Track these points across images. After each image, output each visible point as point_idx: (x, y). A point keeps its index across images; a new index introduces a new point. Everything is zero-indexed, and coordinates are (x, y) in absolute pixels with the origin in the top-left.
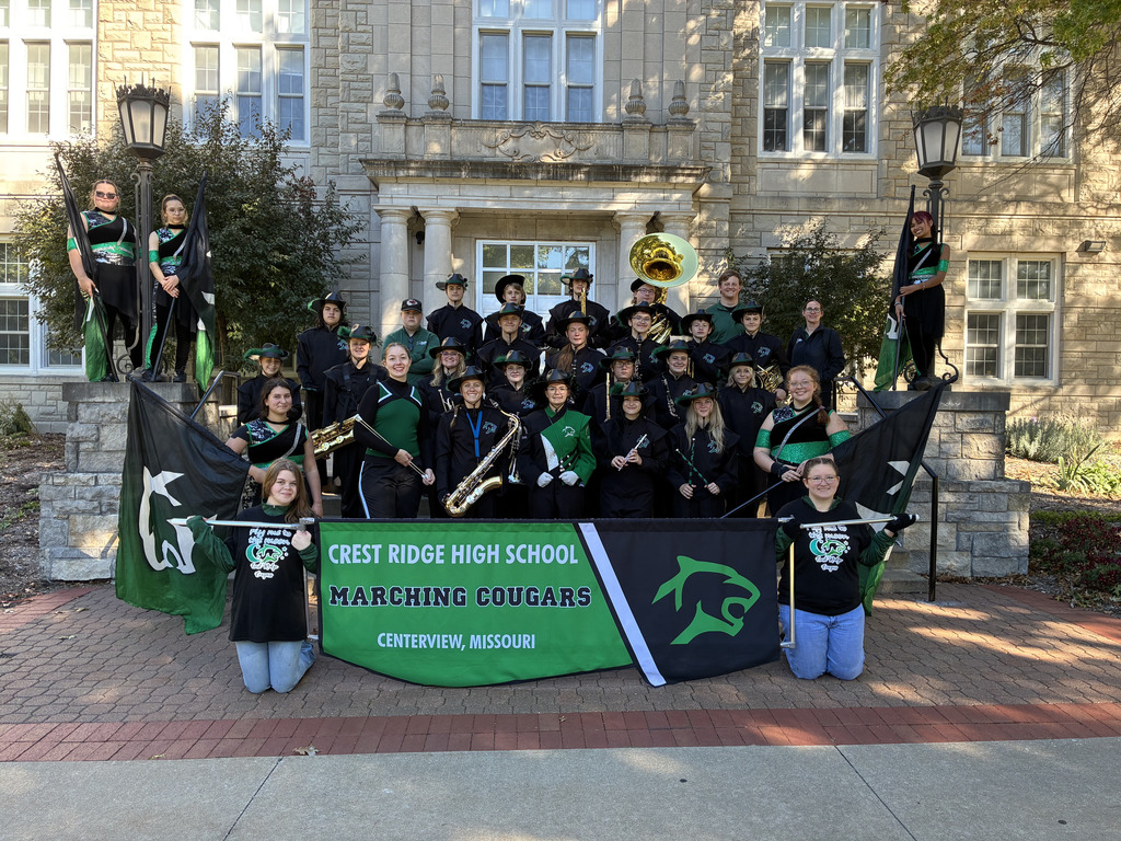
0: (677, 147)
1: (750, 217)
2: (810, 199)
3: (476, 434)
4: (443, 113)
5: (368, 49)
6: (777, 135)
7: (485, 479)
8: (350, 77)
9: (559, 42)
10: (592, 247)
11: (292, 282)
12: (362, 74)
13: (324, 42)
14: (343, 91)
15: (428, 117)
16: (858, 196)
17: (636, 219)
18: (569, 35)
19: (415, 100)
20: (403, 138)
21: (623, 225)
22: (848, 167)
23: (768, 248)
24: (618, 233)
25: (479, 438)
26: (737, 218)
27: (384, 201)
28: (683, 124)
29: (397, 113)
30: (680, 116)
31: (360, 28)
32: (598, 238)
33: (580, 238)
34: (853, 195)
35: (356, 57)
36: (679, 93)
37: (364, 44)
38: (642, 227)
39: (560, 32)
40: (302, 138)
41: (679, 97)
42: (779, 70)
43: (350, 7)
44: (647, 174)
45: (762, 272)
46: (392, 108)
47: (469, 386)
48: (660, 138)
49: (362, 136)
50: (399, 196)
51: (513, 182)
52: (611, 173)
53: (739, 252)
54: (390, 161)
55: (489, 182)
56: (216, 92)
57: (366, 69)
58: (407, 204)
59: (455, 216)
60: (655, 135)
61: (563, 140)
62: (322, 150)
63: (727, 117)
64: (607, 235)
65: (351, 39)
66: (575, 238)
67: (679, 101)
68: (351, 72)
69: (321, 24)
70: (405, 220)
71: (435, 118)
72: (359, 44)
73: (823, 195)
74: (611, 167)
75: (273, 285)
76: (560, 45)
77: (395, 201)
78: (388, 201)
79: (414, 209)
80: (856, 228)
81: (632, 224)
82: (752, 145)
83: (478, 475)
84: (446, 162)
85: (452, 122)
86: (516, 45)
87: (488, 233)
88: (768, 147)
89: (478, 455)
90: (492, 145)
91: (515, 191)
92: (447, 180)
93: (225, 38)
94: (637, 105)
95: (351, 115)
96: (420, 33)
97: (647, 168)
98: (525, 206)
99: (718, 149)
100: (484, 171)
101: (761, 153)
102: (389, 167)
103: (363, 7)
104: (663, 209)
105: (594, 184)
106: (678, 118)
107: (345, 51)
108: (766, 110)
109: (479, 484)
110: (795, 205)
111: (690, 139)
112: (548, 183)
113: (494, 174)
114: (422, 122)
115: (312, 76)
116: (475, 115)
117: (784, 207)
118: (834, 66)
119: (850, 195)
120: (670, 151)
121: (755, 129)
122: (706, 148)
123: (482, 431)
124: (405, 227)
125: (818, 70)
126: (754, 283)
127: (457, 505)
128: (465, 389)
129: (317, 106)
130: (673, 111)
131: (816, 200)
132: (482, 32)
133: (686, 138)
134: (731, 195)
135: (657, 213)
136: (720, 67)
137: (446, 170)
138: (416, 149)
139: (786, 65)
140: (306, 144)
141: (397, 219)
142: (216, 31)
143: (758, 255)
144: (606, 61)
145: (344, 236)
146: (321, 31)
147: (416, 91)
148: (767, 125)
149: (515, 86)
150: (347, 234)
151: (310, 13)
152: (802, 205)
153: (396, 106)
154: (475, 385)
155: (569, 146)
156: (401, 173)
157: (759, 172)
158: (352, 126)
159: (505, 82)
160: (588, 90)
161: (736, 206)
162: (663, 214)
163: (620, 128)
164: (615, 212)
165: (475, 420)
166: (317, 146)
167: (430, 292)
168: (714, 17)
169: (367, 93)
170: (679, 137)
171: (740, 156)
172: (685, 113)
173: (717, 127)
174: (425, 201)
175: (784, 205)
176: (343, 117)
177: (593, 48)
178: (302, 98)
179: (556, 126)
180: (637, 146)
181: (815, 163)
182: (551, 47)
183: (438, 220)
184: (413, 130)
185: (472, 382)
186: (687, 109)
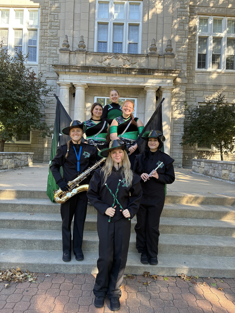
0: (168, 63)
1: (192, 92)
2: (214, 85)
3: (78, 158)
4: (83, 50)
5: (58, 28)
6: (202, 63)
7: (80, 184)
8: (51, 38)
9: (126, 27)
10: (136, 100)
11: (23, 108)
12: (56, 37)
13: (44, 27)
14: (49, 42)
15: (78, 51)
16: (231, 85)
17: (152, 89)
18: (130, 25)
19: (74, 46)
20: (68, 58)
21: (147, 91)
22: (228, 75)
23: (199, 103)
24: (145, 95)
25: (79, 161)
26: (188, 91)
27: (60, 81)
28: (171, 55)
29: (66, 49)
30: (169, 52)
31: (56, 21)
32: (138, 97)
33: (132, 96)
34: (229, 84)
35: (54, 31)
36: (169, 44)
37: (57, 26)
38: (154, 92)
39: (126, 23)
40: (36, 61)
41: (169, 45)
42: (203, 40)
43: (52, 13)
44: (157, 72)
45: (197, 110)
46: (65, 47)
47: (74, 131)
48: (162, 60)
49: (55, 59)
50: (66, 79)
51: (108, 74)
52: (144, 72)
53: (189, 104)
54: (63, 66)
55: (99, 74)
56: (7, 45)
57: (57, 35)
58: (69, 82)
59: (87, 87)
60: (160, 59)
61: (126, 60)
62: (42, 65)
63: (186, 54)
64: (141, 95)
65: (52, 24)
66: (130, 96)
67: (169, 46)
68: (52, 36)
69: (43, 21)
70: (68, 88)
71: (80, 51)
72: (55, 26)
73: (219, 84)
74: (144, 69)
75: (16, 108)
76: (126, 28)
77: (65, 81)
78: (62, 81)
79: (72, 83)
80: (231, 96)
81: (150, 91)
82: (193, 66)
83: (77, 182)
84: (83, 66)
85: (87, 53)
86: (110, 28)
87: (98, 94)
88: (199, 67)
89: (78, 170)
90: (101, 61)
91: (109, 78)
92: (84, 73)
93: (11, 27)
94: (153, 48)
95: (51, 51)
96: (76, 23)
97: (157, 70)
98: (112, 83)
99: (182, 66)
100: (97, 70)
101: (197, 69)
102: (63, 68)
103: (57, 13)
104: (163, 86)
105: (137, 76)
106: (169, 53)
107: (50, 29)
108: (199, 55)
109: (76, 187)
110: (209, 88)
111: (173, 60)
112: (120, 75)
113: (101, 71)
114: (75, 52)
115: (40, 39)
116: (95, 51)
117: (205, 88)
118: (223, 39)
119: (228, 84)
120: (165, 65)
121: (195, 61)
122: (178, 65)
123: (82, 157)
124: (68, 90)
125: (218, 40)
126: (194, 114)
127: (60, 197)
128: (72, 133)
129: (41, 50)
130: (166, 50)
131: (216, 86)
132: (99, 23)
133: (171, 60)
134: (186, 82)
135: (160, 87)
136: (184, 36)
137: (84, 69)
138: (73, 62)
139: (206, 38)
140: (37, 63)
141: (65, 87)
142: (8, 24)
143: (195, 105)
144: (143, 34)
145: (46, 93)
146: (43, 24)
147: (74, 43)
148: (199, 59)
149: (110, 42)
150: (47, 92)
151: (40, 17)
152: (211, 88)
153: (66, 47)
154: (78, 131)
155: (128, 62)
156: (67, 70)
157: (196, 76)
158: (51, 55)
159: (106, 41)
160: (136, 45)
161: (188, 87)
162: (162, 87)
163: (147, 56)
164: (145, 86)
165: (78, 150)
166: (40, 63)
167: (76, 114)
168: (183, 19)
169: (57, 44)
170: (169, 60)
171: (190, 70)
172: (171, 51)
173: (182, 58)
174: (75, 81)
175: (204, 88)
176: (48, 52)
177: (138, 30)
178: (36, 47)
179: (124, 55)
180: (153, 63)
181: (218, 73)
182: (123, 29)
183: (80, 88)
184: (72, 55)
185: (76, 129)
186: (172, 50)
